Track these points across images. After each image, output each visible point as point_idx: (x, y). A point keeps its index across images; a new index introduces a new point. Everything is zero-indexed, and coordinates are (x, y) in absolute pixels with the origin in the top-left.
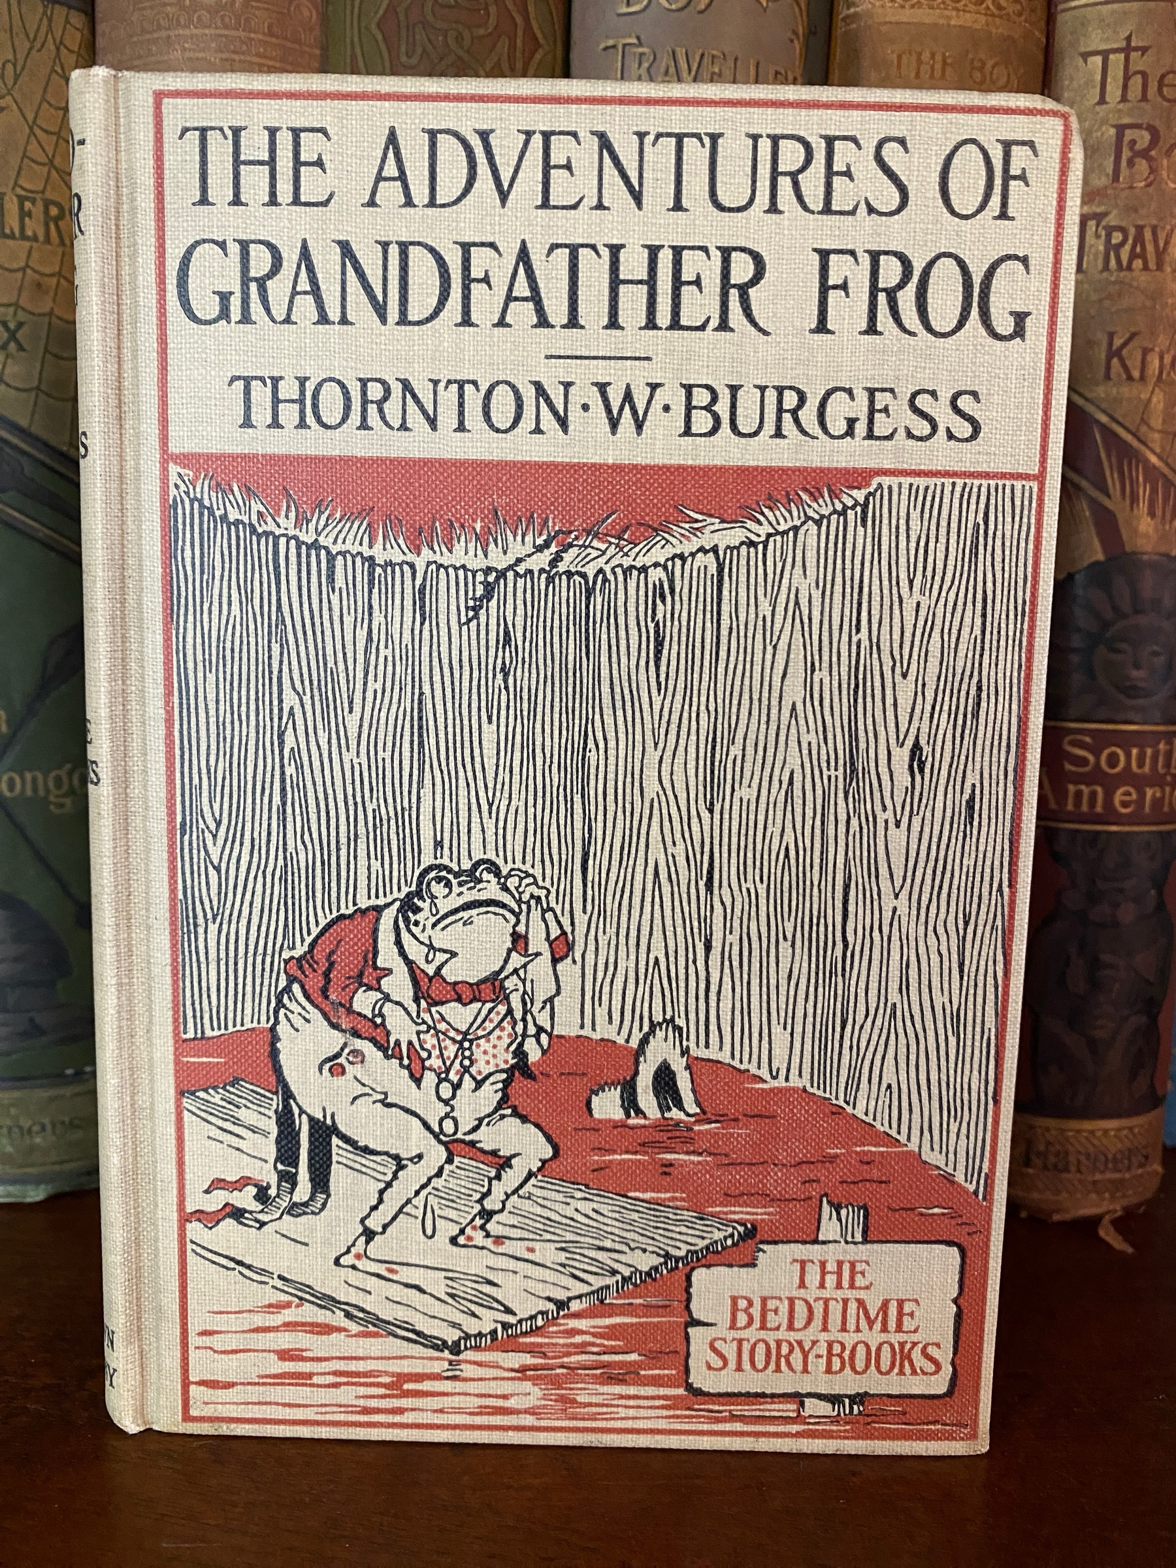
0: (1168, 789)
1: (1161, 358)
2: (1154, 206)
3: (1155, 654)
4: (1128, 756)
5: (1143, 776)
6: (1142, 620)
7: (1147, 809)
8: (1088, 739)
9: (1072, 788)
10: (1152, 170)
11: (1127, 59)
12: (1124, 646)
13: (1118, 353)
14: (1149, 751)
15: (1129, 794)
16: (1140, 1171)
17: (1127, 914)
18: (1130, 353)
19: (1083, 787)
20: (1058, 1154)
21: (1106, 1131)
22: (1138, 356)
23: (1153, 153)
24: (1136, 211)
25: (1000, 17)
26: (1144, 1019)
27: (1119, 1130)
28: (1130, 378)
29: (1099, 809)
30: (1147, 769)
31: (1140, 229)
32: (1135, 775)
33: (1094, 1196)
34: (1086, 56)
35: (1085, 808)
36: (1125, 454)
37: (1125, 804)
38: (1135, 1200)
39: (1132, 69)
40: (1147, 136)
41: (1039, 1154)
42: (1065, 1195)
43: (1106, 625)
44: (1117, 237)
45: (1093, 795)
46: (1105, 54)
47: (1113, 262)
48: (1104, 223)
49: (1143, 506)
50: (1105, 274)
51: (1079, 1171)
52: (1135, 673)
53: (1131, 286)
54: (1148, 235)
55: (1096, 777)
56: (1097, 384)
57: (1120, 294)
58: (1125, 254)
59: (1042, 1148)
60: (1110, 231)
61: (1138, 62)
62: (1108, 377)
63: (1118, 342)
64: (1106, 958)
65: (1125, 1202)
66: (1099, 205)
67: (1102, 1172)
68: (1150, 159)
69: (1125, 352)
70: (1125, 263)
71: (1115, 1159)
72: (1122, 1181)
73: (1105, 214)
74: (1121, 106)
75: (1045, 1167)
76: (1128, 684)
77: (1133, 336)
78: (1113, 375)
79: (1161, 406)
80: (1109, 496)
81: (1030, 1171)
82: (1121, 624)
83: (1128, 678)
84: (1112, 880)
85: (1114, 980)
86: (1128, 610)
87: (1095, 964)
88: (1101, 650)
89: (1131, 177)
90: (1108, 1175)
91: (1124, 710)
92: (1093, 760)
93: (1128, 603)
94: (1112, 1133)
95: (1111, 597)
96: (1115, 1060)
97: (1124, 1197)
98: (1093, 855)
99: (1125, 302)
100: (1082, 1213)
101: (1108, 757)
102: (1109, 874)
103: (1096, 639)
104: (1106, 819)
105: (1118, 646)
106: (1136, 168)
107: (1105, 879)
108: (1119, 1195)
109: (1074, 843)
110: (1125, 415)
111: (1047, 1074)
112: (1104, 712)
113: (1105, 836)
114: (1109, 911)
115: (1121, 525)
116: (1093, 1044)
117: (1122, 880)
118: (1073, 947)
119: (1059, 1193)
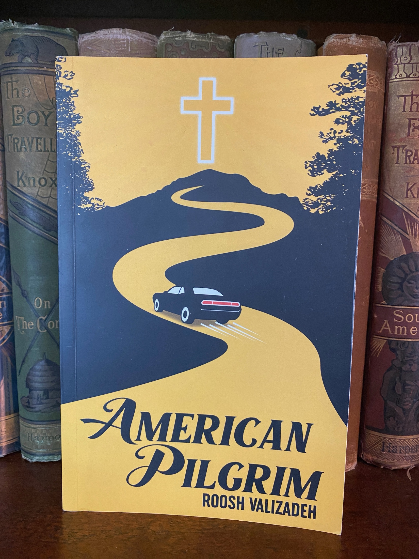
4: (414, 317)
8: (401, 311)
9: (396, 327)
11: (412, 98)
13: (410, 189)
15: (415, 329)
17: (414, 367)
18: (414, 189)
19: (400, 327)
20: (393, 447)
21: (409, 439)
22: (417, 190)
24: (415, 145)
25: (371, 86)
27: (413, 439)
28: (414, 197)
29: (405, 334)
31: (416, 150)
32: (417, 323)
33: (405, 461)
34: (399, 97)
35: (401, 334)
36: (413, 220)
37: (413, 332)
39: (414, 101)
41: (387, 447)
42: (396, 460)
43: (407, 275)
44: (409, 153)
45: (403, 329)
46: (405, 96)
47: (408, 161)
48: (404, 149)
50: (406, 164)
51: (401, 453)
52: (417, 291)
53: (414, 168)
55: (404, 323)
56: (403, 199)
57: (410, 171)
58: (412, 158)
59: (388, 445)
60: (407, 151)
61: (415, 99)
62: (407, 197)
63: (410, 186)
65: (416, 463)
66: (404, 142)
67: (408, 453)
69: (412, 189)
70: (412, 161)
72: (414, 456)
73: (406, 146)
74: (410, 112)
75: (389, 451)
76: (414, 294)
77: (415, 184)
78: (409, 196)
80: (408, 234)
81: (384, 452)
82: (412, 275)
83: (414, 292)
84: (409, 357)
85: (411, 389)
86: (414, 270)
87: (404, 384)
88: (405, 283)
89: (414, 134)
90: (410, 454)
91: (413, 302)
92: (403, 318)
93: (414, 268)
94: (411, 440)
95: (408, 266)
96: (412, 416)
97: (415, 461)
98: (403, 348)
99: (412, 173)
100: (402, 467)
101: (408, 317)
102: (409, 355)
103: (404, 280)
104: (408, 337)
105: (412, 282)
106: (414, 132)
107: (407, 356)
108: (414, 460)
109: (397, 345)
110: (413, 209)
111: (390, 420)
112: (406, 302)
113: (407, 343)
114: (409, 367)
115: (412, 244)
116: (404, 410)
117: (413, 357)
118: (397, 379)
119: (394, 460)
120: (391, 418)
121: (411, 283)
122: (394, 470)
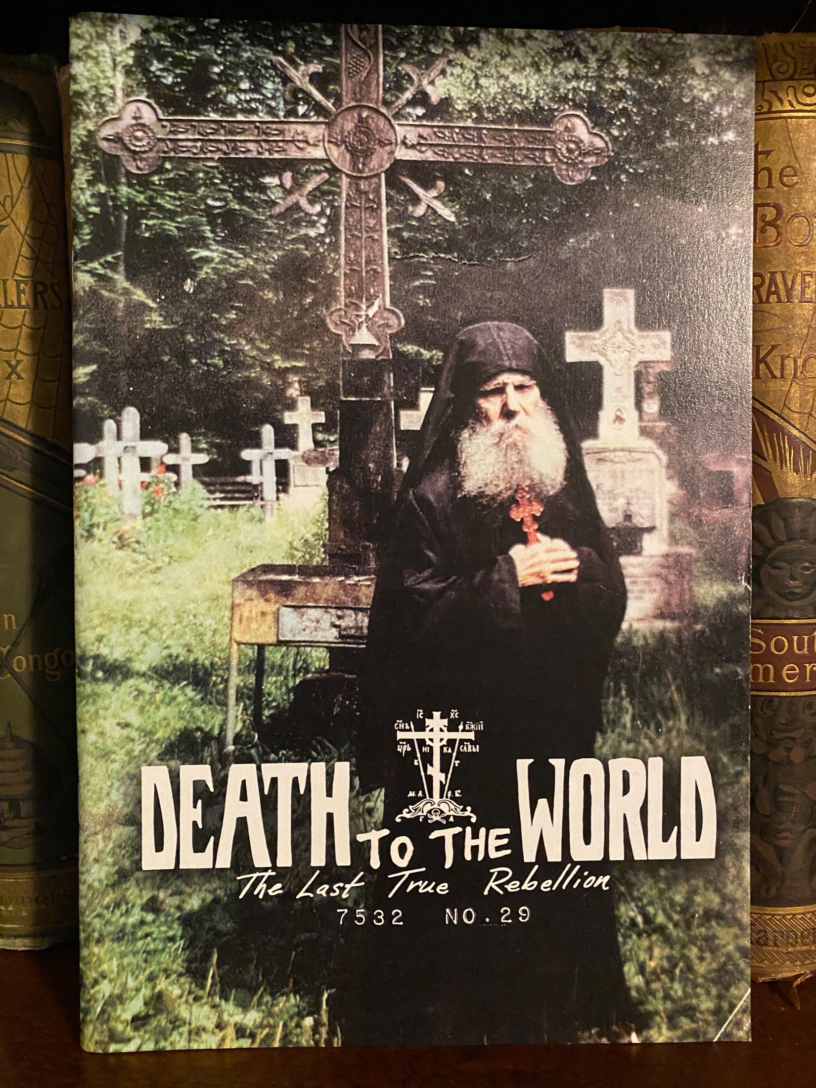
1: (795, 361)
2: (782, 258)
4: (791, 642)
5: (803, 656)
7: (808, 680)
10: (779, 234)
11: (756, 160)
13: (764, 360)
14: (806, 638)
15: (793, 669)
17: (797, 755)
18: (773, 359)
19: (759, 665)
21: (794, 915)
22: (778, 361)
23: (779, 222)
24: (770, 262)
27: (804, 914)
28: (774, 377)
29: (772, 680)
30: (806, 650)
31: (772, 274)
32: (797, 655)
33: (788, 963)
36: (774, 430)
37: (790, 677)
39: (760, 166)
40: (773, 211)
44: (758, 280)
45: (766, 670)
49: (790, 465)
53: (770, 313)
54: (779, 278)
55: (767, 657)
58: (764, 292)
61: (764, 162)
62: (758, 376)
63: (763, 352)
64: (784, 788)
65: (813, 967)
67: (794, 946)
68: (776, 227)
69: (768, 359)
71: (802, 936)
72: (809, 952)
77: (774, 347)
78: (761, 375)
79: (797, 395)
80: (765, 460)
84: (785, 731)
85: (793, 804)
87: (776, 792)
89: (765, 240)
90: (799, 948)
94: (799, 916)
96: (798, 862)
98: (769, 713)
99: (767, 324)
100: (780, 976)
101: (776, 643)
102: (781, 727)
104: (777, 688)
106: (768, 233)
107: (779, 731)
108: (808, 961)
110: (773, 403)
113: (777, 700)
114: (786, 754)
115: (775, 479)
116: (778, 850)
117: (792, 731)
118: (759, 781)
119: (762, 961)
122: (764, 983)
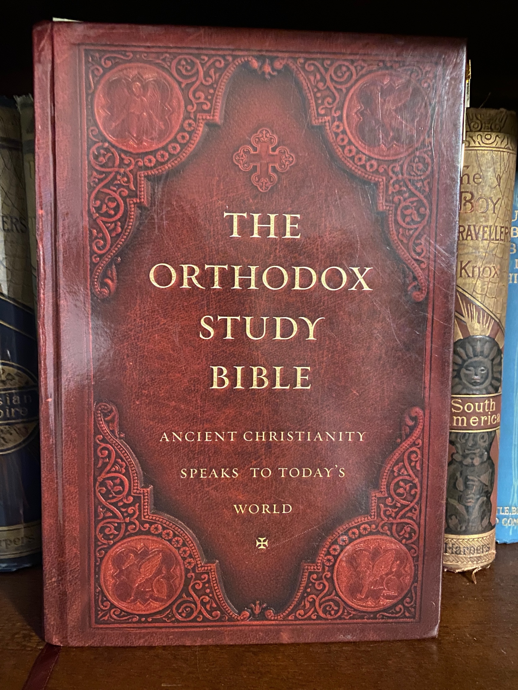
0: (489, 417)
1: (479, 269)
2: (474, 219)
3: (483, 370)
4: (474, 406)
5: (480, 413)
6: (476, 359)
7: (482, 425)
8: (460, 401)
9: (455, 418)
10: (472, 207)
12: (472, 368)
13: (464, 268)
14: (482, 404)
15: (475, 419)
16: (487, 553)
17: (477, 461)
18: (469, 267)
19: (459, 417)
20: (457, 547)
21: (473, 539)
22: (471, 269)
23: (472, 201)
24: (468, 220)
26: (485, 498)
27: (478, 538)
28: (469, 276)
29: (465, 425)
30: (481, 410)
31: (469, 226)
33: (470, 563)
35: (460, 425)
36: (468, 302)
37: (474, 423)
38: (485, 563)
39: (464, 173)
40: (470, 196)
41: (450, 548)
42: (460, 562)
43: (464, 361)
44: (462, 229)
45: (463, 420)
47: (461, 238)
49: (476, 320)
51: (465, 554)
52: (476, 377)
53: (467, 245)
54: (472, 228)
55: (463, 413)
57: (464, 249)
58: (465, 234)
59: (451, 546)
61: (466, 171)
62: (461, 276)
63: (464, 265)
64: (470, 477)
65: (482, 565)
67: (473, 554)
68: (471, 203)
69: (466, 268)
70: (465, 238)
71: (477, 549)
72: (480, 557)
75: (452, 553)
76: (473, 381)
77: (469, 262)
78: (463, 276)
79: (480, 286)
80: (464, 317)
81: (447, 554)
82: (470, 361)
83: (473, 379)
84: (471, 450)
85: (473, 485)
86: (472, 356)
87: (466, 480)
88: (464, 371)
89: (466, 209)
90: (475, 555)
91: (472, 390)
92: (462, 407)
93: (472, 354)
94: (476, 540)
95: (466, 352)
96: (475, 513)
97: (482, 562)
98: (464, 441)
99: (466, 251)
100: (466, 569)
101: (468, 406)
102: (469, 448)
103: (461, 366)
104: (468, 428)
105: (469, 368)
106: (467, 206)
107: (468, 450)
108: (479, 562)
109: (456, 437)
110: (468, 289)
111: (451, 519)
112: (465, 391)
113: (467, 435)
114: (470, 461)
115: (468, 327)
116: (467, 508)
117: (474, 450)
118: (458, 474)
119: (458, 562)
120: (453, 517)
121: (470, 370)
122: (459, 573)
